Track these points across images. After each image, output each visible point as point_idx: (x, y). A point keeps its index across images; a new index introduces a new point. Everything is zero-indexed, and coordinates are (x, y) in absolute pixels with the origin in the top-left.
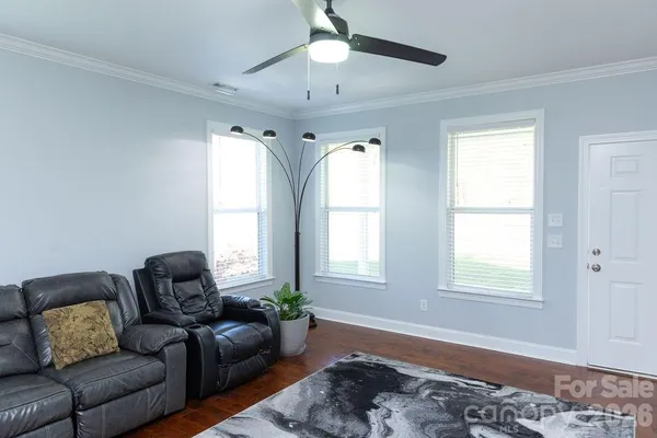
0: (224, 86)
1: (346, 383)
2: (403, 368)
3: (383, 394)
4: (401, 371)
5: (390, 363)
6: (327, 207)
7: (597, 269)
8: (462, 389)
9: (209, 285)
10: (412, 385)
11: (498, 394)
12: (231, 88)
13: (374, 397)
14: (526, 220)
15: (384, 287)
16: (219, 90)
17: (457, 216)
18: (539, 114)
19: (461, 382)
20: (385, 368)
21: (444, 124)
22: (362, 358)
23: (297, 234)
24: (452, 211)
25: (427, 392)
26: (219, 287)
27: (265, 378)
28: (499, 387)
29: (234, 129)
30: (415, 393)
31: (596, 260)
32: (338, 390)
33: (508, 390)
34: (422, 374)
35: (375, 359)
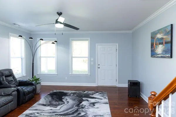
0: (16, 24)
1: (54, 96)
2: (65, 91)
3: (64, 97)
4: (65, 92)
5: (62, 91)
6: (40, 57)
7: (99, 68)
8: (78, 93)
9: (14, 77)
10: (68, 94)
11: (85, 93)
12: (18, 25)
13: (62, 97)
14: (87, 59)
15: (56, 75)
16: (15, 25)
17: (73, 59)
18: (89, 39)
19: (78, 92)
20: (61, 92)
21: (70, 39)
22: (55, 91)
23: (33, 64)
24: (72, 57)
25: (72, 95)
26: (16, 78)
27: (33, 99)
28: (85, 91)
29: (19, 36)
30: (70, 95)
31: (99, 66)
32: (53, 98)
33: (86, 92)
34: (70, 92)
35: (58, 91)
